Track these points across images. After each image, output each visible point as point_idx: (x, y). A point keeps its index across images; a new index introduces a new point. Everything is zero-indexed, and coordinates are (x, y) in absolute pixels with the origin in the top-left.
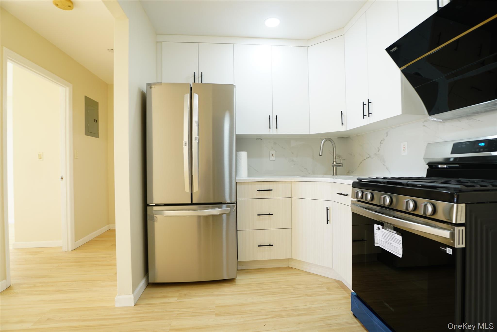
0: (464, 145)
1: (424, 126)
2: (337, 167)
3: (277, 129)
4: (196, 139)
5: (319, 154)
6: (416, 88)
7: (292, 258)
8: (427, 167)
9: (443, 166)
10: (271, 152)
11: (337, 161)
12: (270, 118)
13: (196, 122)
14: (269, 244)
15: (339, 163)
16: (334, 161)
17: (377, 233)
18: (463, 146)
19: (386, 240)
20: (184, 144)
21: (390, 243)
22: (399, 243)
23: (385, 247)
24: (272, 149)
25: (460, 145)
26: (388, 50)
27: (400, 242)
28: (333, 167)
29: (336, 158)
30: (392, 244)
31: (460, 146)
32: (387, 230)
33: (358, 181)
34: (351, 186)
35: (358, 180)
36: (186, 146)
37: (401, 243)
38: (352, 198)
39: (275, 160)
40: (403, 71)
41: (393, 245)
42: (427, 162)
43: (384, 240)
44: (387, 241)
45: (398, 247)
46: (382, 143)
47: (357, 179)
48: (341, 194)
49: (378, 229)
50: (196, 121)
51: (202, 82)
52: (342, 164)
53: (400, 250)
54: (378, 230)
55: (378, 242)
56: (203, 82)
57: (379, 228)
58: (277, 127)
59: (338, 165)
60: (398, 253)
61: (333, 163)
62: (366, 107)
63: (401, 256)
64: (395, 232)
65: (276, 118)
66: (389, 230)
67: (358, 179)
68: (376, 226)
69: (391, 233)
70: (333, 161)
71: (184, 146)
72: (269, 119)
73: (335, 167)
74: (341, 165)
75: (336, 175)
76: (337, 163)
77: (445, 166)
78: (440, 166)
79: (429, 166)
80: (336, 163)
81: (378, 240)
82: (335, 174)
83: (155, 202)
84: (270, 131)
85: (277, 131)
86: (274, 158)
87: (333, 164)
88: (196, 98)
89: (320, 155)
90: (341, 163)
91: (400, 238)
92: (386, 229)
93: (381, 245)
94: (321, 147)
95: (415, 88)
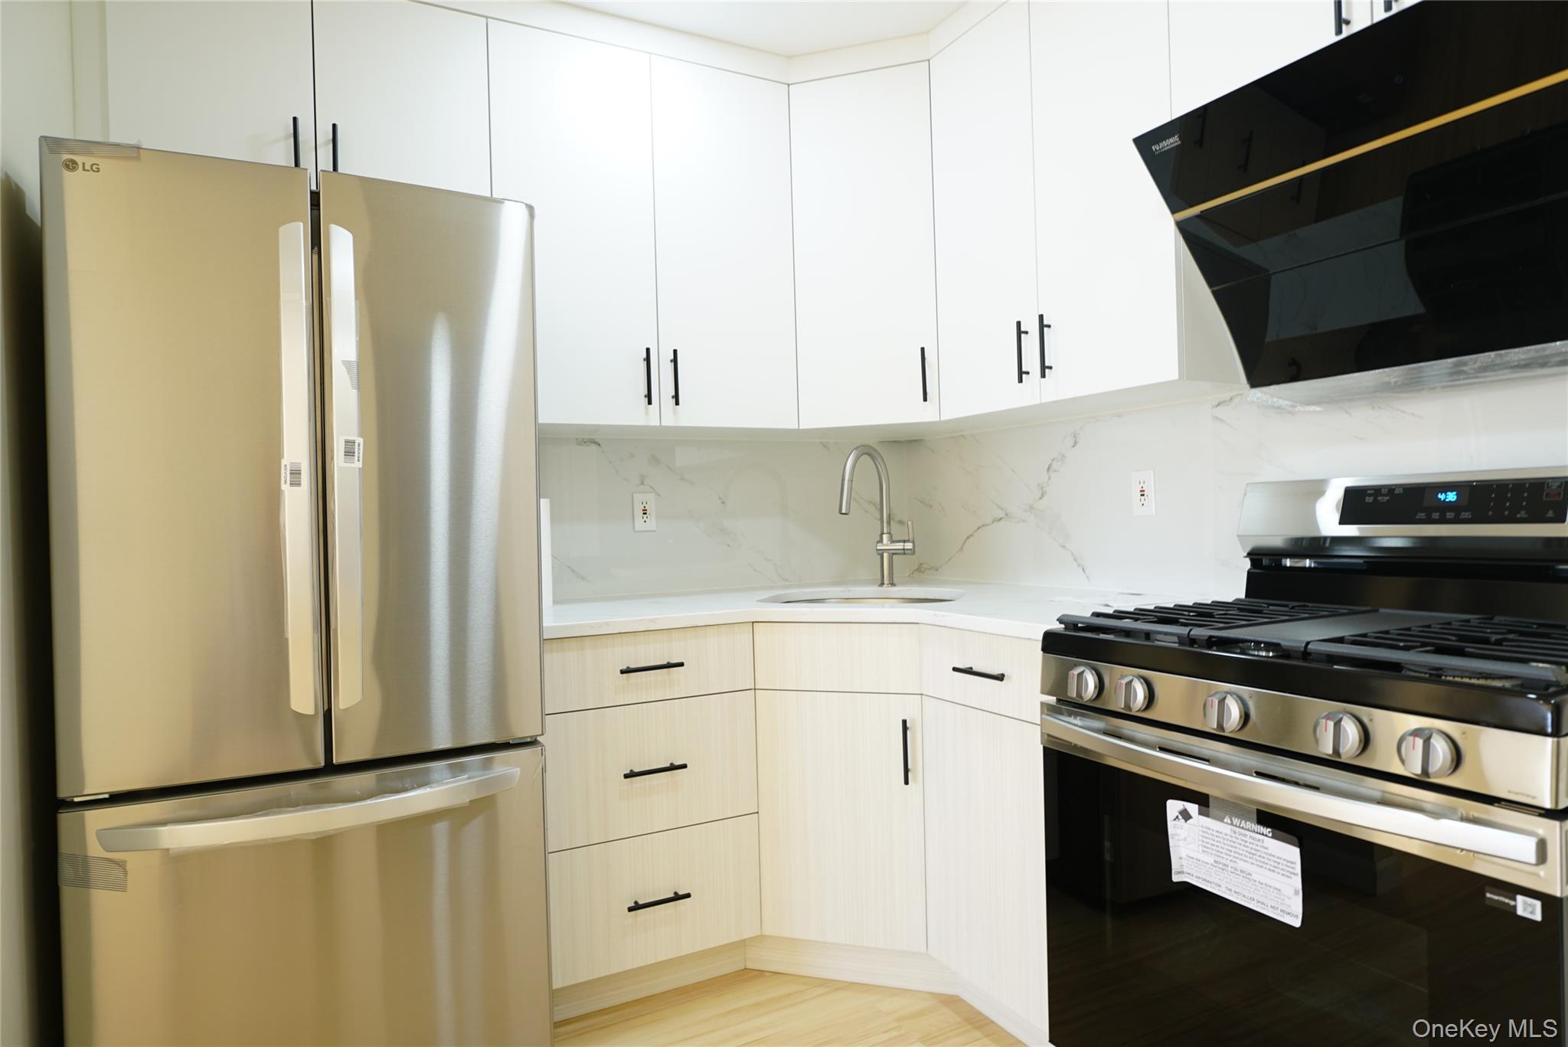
0: (1386, 495)
1: (1217, 418)
2: (893, 554)
3: (677, 403)
4: (349, 453)
5: (838, 510)
6: (1218, 290)
7: (761, 936)
8: (1247, 564)
9: (1298, 562)
10: (639, 498)
11: (892, 532)
12: (648, 359)
13: (349, 371)
14: (672, 895)
15: (904, 541)
16: (885, 531)
17: (1179, 831)
18: (1379, 498)
19: (1220, 860)
20: (285, 475)
21: (1242, 871)
22: (1288, 874)
23: (1219, 886)
24: (642, 483)
25: (1370, 495)
26: (1145, 143)
27: (1293, 868)
28: (881, 553)
29: (889, 523)
30: (1250, 875)
31: (1369, 500)
32: (1227, 820)
33: (1063, 626)
34: (1039, 645)
35: (1061, 623)
36: (295, 483)
37: (1295, 874)
38: (1043, 692)
39: (654, 531)
40: (1181, 226)
41: (1255, 876)
42: (1248, 550)
43: (1211, 860)
44: (1228, 862)
45: (1279, 888)
46: (1055, 471)
47: (1060, 621)
48: (969, 671)
49: (1180, 817)
50: (347, 364)
51: (335, 168)
52: (913, 542)
53: (1290, 898)
54: (1183, 820)
55: (1182, 866)
56: (340, 169)
57: (1186, 815)
58: (676, 397)
59: (900, 546)
60: (1281, 911)
61: (881, 541)
62: (1031, 343)
63: (1297, 923)
64: (1267, 831)
65: (675, 361)
66: (1236, 821)
67: (1065, 619)
68: (1173, 807)
69: (1245, 835)
70: (879, 533)
71: (285, 487)
72: (644, 365)
73: (886, 555)
74: (909, 546)
75: (892, 584)
76: (894, 539)
77: (1307, 563)
78: (1288, 562)
79: (1251, 560)
80: (893, 541)
81: (1181, 858)
82: (886, 582)
83: (97, 784)
84: (647, 413)
85: (675, 413)
86: (652, 524)
87: (878, 542)
88: (341, 246)
89: (844, 511)
90: (908, 541)
91: (1292, 854)
92: (1221, 820)
93: (1204, 880)
94: (843, 480)
95: (1215, 289)
